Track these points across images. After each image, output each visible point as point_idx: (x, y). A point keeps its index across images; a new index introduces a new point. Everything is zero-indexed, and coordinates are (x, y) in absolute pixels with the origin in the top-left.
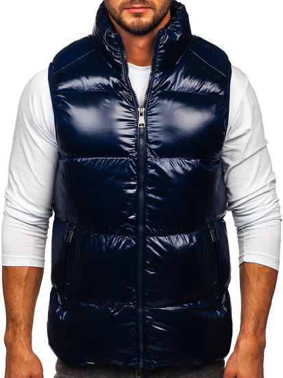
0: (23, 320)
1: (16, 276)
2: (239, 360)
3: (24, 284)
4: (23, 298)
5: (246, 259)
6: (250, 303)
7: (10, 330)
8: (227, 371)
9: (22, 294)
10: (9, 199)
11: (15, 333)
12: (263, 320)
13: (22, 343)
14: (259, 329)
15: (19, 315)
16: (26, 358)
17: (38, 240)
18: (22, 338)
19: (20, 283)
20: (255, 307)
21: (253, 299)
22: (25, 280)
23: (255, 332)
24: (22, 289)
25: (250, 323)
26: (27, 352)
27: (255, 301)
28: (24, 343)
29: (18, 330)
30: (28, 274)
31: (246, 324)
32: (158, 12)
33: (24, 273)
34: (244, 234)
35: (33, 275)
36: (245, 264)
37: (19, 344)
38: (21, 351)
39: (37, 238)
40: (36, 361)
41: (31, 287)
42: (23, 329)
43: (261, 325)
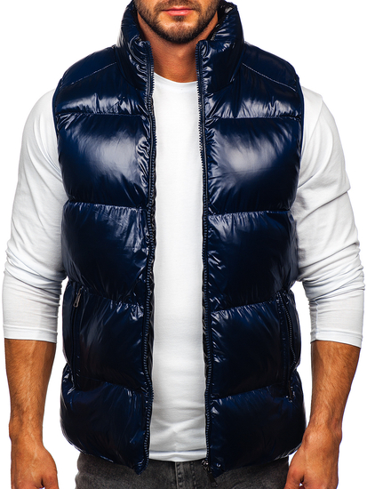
0: (30, 407)
1: (20, 352)
2: (307, 458)
3: (31, 362)
4: (31, 379)
5: (319, 337)
6: (323, 388)
7: (16, 419)
8: (291, 471)
9: (29, 374)
10: (11, 254)
11: (21, 422)
12: (338, 409)
13: (29, 436)
14: (334, 420)
15: (26, 400)
16: (36, 456)
17: (47, 308)
18: (30, 430)
19: (26, 361)
20: (329, 394)
21: (327, 384)
22: (33, 357)
23: (328, 423)
24: (29, 368)
25: (322, 414)
26: (37, 447)
27: (329, 387)
28: (32, 436)
29: (25, 419)
30: (36, 349)
31: (317, 414)
32: (203, 14)
33: (31, 349)
34: (317, 307)
35: (43, 351)
36: (318, 343)
37: (26, 437)
38: (29, 445)
39: (45, 306)
40: (49, 459)
41: (39, 365)
42: (30, 418)
43: (337, 416)
